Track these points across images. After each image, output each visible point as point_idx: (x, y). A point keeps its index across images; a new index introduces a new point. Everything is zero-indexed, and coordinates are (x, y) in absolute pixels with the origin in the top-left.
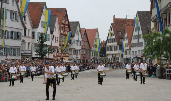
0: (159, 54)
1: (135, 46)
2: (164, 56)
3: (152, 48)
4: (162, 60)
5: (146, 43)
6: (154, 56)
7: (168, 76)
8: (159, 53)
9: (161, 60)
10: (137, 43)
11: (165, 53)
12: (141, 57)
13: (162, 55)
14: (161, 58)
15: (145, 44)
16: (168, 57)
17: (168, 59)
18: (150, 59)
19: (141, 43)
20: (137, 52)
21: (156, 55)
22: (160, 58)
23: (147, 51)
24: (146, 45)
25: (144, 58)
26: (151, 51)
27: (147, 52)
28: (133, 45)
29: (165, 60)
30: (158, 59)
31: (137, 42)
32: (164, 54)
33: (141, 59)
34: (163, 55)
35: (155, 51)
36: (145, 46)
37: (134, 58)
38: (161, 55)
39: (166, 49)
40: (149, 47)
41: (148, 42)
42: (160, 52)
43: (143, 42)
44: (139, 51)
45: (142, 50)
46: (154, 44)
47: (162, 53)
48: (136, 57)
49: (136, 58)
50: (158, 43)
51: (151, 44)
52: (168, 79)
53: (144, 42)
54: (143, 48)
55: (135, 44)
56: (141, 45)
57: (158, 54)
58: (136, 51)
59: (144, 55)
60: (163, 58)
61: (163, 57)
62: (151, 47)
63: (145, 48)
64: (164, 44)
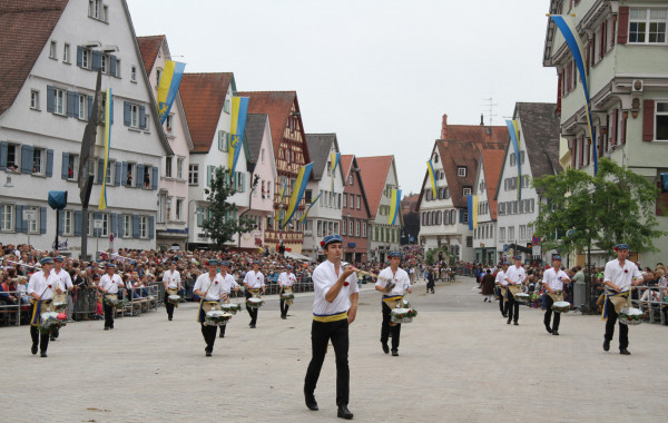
0: (583, 237)
1: (509, 212)
2: (597, 244)
3: (561, 219)
4: (594, 255)
5: (545, 202)
6: (567, 243)
8: (585, 233)
9: (589, 254)
10: (516, 203)
11: (601, 234)
12: (528, 244)
13: (593, 241)
14: (589, 250)
15: (540, 204)
16: (610, 246)
17: (610, 253)
18: (555, 251)
19: (528, 201)
20: (517, 229)
21: (575, 239)
22: (586, 248)
23: (547, 228)
24: (543, 210)
25: (536, 251)
26: (560, 227)
27: (545, 231)
28: (504, 209)
30: (580, 253)
31: (515, 199)
32: (600, 239)
33: (528, 250)
34: (597, 241)
35: (571, 227)
36: (540, 213)
37: (506, 250)
38: (589, 241)
39: (605, 222)
40: (555, 214)
41: (549, 201)
42: (588, 231)
43: (533, 200)
44: (521, 226)
45: (530, 225)
46: (567, 205)
47: (594, 235)
48: (513, 246)
49: (511, 250)
50: (581, 203)
51: (560, 205)
53: (536, 201)
54: (533, 217)
55: (509, 204)
56: (528, 210)
57: (580, 236)
58: (511, 228)
59: (536, 240)
60: (595, 249)
61: (594, 247)
62: (560, 215)
63: (540, 218)
64: (598, 208)
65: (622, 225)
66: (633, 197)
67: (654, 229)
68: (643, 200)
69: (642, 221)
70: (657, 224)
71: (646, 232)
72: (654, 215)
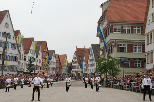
1: (90, 66)
2: (108, 73)
4: (108, 75)
5: (97, 64)
7: (111, 86)
8: (106, 70)
10: (91, 64)
11: (109, 71)
12: (94, 73)
13: (107, 72)
15: (96, 65)
16: (111, 73)
17: (111, 75)
18: (99, 74)
19: (94, 64)
20: (92, 70)
21: (103, 72)
23: (98, 70)
24: (97, 66)
25: (96, 74)
26: (100, 69)
29: (109, 75)
30: (105, 75)
32: (109, 72)
35: (103, 69)
37: (89, 74)
39: (109, 68)
41: (98, 64)
43: (95, 64)
45: (94, 69)
46: (102, 65)
47: (107, 71)
48: (91, 73)
49: (91, 74)
50: (105, 64)
51: (100, 65)
52: (111, 88)
53: (96, 64)
54: (95, 67)
55: (90, 64)
57: (104, 71)
58: (91, 69)
59: (96, 72)
60: (108, 74)
61: (107, 73)
62: (100, 67)
63: (96, 67)
64: (108, 65)
65: (113, 69)
66: (115, 63)
67: (119, 70)
68: (117, 64)
69: (117, 68)
70: (120, 69)
71: (118, 71)
72: (119, 67)
